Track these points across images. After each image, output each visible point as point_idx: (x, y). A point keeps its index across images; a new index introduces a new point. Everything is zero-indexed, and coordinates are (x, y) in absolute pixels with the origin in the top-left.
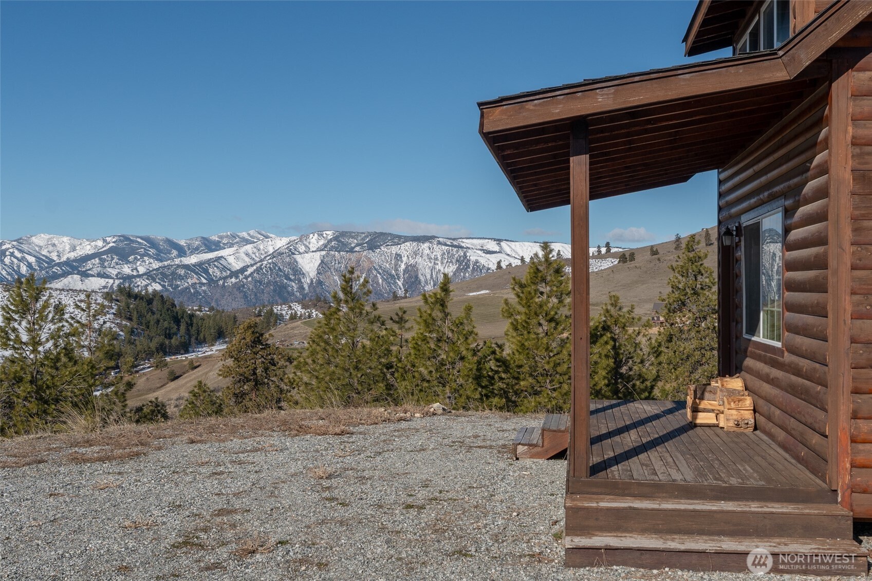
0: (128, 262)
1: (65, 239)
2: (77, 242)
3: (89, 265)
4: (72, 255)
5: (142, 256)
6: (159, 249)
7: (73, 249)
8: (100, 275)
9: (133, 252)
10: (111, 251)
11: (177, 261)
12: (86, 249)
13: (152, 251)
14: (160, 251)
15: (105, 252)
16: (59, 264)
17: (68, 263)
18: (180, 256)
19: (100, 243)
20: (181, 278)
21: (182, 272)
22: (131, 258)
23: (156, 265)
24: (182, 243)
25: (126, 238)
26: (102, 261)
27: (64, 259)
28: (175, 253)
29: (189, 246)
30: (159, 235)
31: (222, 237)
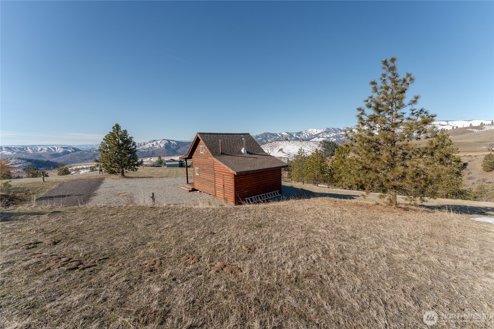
0: (329, 134)
1: (315, 130)
2: (317, 130)
3: (320, 135)
4: (316, 133)
5: (332, 132)
6: (336, 130)
7: (317, 132)
8: (322, 137)
9: (330, 132)
10: (325, 132)
11: (340, 133)
12: (319, 131)
13: (334, 131)
14: (336, 131)
15: (324, 132)
16: (314, 135)
17: (315, 135)
18: (341, 132)
19: (322, 130)
20: (341, 137)
21: (341, 136)
22: (329, 133)
23: (335, 134)
24: (342, 129)
25: (328, 129)
26: (323, 134)
27: (315, 134)
28: (340, 131)
29: (343, 129)
30: (336, 127)
31: (351, 127)
